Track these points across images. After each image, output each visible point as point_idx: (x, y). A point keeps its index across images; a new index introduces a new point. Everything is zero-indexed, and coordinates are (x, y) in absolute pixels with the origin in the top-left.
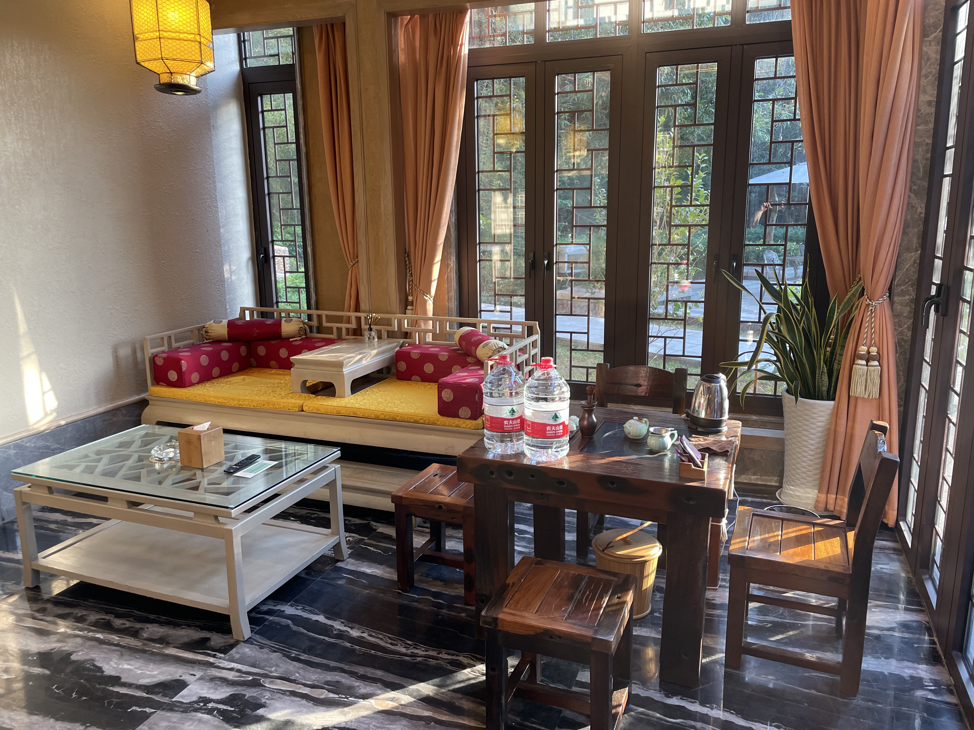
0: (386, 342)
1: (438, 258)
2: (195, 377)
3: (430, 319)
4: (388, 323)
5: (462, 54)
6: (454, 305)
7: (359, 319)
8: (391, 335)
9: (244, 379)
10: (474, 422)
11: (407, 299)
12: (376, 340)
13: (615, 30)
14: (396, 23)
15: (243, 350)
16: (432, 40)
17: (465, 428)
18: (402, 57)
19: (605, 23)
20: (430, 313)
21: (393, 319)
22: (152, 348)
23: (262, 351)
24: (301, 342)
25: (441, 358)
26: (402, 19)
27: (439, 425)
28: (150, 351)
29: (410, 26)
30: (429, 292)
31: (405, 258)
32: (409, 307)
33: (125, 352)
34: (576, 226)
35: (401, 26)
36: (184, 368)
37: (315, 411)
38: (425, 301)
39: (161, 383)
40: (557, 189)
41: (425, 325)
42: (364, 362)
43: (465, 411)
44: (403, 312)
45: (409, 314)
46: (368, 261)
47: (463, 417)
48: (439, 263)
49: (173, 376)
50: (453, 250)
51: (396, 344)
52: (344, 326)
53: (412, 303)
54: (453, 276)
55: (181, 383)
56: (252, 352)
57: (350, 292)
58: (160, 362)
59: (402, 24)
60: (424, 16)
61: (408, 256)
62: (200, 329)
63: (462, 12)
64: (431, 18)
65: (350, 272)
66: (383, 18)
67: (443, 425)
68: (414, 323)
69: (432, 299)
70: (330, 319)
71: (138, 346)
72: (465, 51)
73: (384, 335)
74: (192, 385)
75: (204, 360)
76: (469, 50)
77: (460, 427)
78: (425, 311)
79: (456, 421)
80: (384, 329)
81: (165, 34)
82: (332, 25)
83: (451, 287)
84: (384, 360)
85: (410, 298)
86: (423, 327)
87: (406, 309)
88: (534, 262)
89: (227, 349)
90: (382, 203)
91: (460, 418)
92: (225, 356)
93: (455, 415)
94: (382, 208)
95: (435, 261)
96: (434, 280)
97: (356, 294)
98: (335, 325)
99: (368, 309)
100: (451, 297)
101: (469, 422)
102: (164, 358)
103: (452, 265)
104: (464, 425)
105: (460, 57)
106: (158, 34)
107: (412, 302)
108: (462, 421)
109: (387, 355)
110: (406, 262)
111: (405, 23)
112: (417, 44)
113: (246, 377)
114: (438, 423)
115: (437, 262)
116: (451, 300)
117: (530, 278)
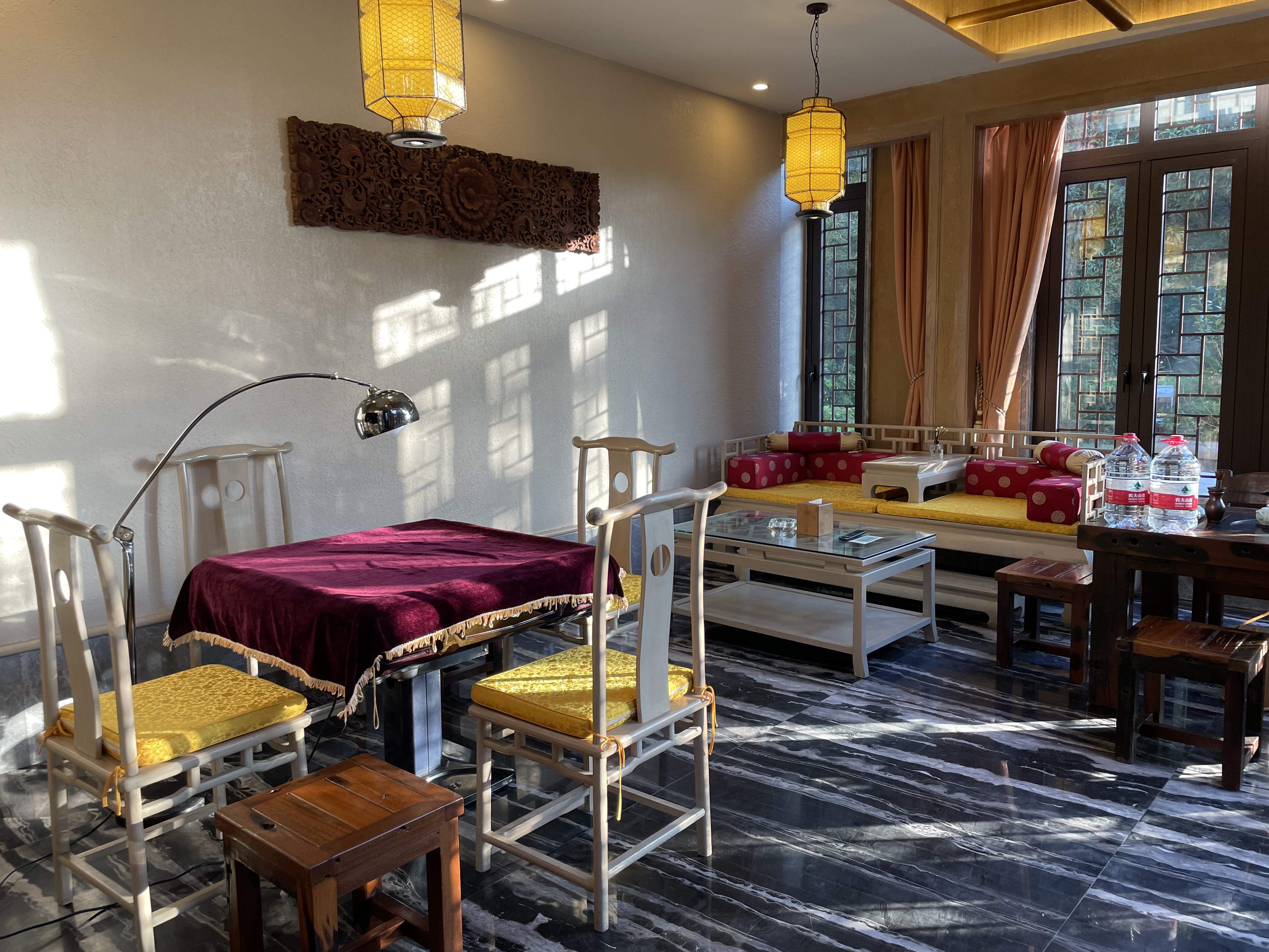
0: (951, 456)
1: (1015, 369)
2: (764, 480)
3: (1001, 433)
4: (955, 436)
5: (1056, 160)
6: (1027, 422)
7: (921, 433)
8: (957, 450)
9: (807, 486)
10: (1068, 527)
11: (975, 414)
12: (942, 454)
13: (1239, 123)
14: (983, 135)
15: (802, 460)
16: (1023, 150)
17: (1058, 533)
18: (987, 168)
19: (1225, 115)
20: (1002, 427)
21: (961, 433)
22: (728, 452)
23: (819, 462)
24: (860, 455)
25: (1020, 472)
26: (990, 131)
27: (1027, 530)
28: (725, 455)
29: (998, 137)
30: (1002, 406)
31: (976, 370)
32: (977, 422)
33: (703, 455)
34: (1183, 335)
35: (988, 138)
36: (757, 471)
37: (890, 513)
38: (997, 416)
39: (733, 485)
40: (1161, 295)
41: (995, 440)
42: (935, 471)
43: (1058, 515)
44: (971, 426)
45: (977, 428)
46: (936, 374)
47: (1056, 521)
48: (1015, 376)
49: (746, 477)
50: (1030, 363)
51: (964, 458)
52: (904, 440)
53: (981, 418)
54: (1028, 390)
55: (752, 485)
56: (810, 464)
57: (910, 406)
58: (734, 464)
59: (989, 135)
60: (1014, 125)
61: (979, 368)
62: (762, 439)
63: (1060, 119)
64: (1023, 127)
65: (912, 386)
66: (971, 131)
67: (1031, 530)
68: (984, 438)
69: (1004, 414)
70: (889, 433)
71: (712, 451)
72: (1059, 157)
73: (950, 449)
74: (762, 488)
75: (772, 465)
76: (1064, 154)
77: (1051, 532)
78: (996, 425)
79: (1047, 526)
80: (949, 443)
81: (815, 170)
82: (912, 143)
83: (1025, 402)
84: (953, 473)
85: (979, 413)
86: (993, 441)
87: (974, 423)
88: (1129, 374)
89: (788, 457)
90: (956, 313)
91: (1052, 522)
92: (788, 464)
93: (1047, 519)
94: (956, 318)
95: (1011, 373)
96: (1009, 394)
97: (917, 409)
98: (894, 440)
99: (931, 423)
100: (1025, 414)
101: (1062, 527)
102: (739, 461)
103: (1027, 379)
104: (1056, 531)
105: (1053, 163)
106: (808, 170)
107: (982, 416)
108: (1054, 525)
109: (956, 469)
110: (976, 374)
111: (993, 134)
112: (1005, 153)
113: (809, 485)
114: (1026, 527)
115: (1014, 375)
116: (1024, 417)
117: (1124, 392)
